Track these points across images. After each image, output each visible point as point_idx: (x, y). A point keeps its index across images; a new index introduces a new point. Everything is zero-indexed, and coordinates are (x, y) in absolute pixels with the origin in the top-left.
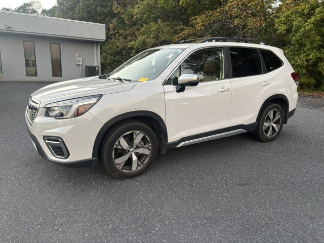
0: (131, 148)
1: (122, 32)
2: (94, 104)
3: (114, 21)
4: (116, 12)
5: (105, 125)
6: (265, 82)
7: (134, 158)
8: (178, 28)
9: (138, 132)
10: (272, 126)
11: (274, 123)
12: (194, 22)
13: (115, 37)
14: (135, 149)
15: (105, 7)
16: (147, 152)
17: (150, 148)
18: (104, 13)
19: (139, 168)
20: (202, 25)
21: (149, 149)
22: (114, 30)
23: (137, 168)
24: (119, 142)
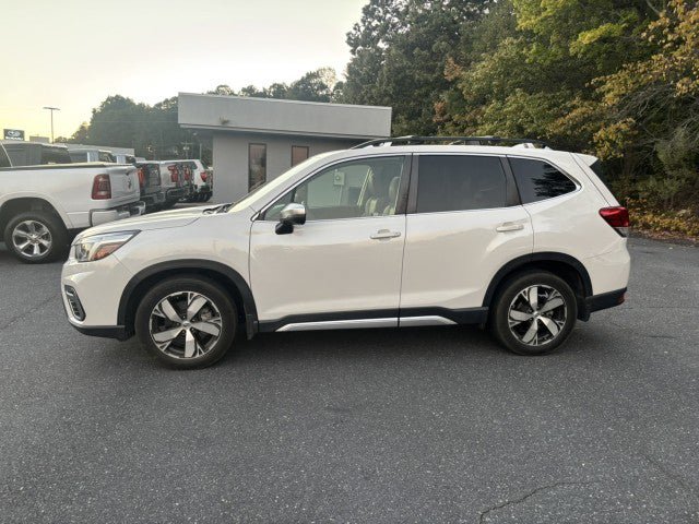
0: (183, 319)
1: (456, 117)
2: (122, 244)
3: (445, 96)
4: (450, 78)
5: (135, 277)
6: (505, 224)
7: (189, 337)
8: (568, 104)
9: (196, 294)
10: (540, 321)
11: (544, 315)
12: (602, 89)
13: (443, 128)
14: (191, 321)
15: (431, 70)
16: (214, 331)
17: (221, 325)
18: (427, 82)
19: (198, 356)
20: (615, 96)
21: (218, 326)
22: (442, 115)
23: (194, 354)
24: (160, 306)
